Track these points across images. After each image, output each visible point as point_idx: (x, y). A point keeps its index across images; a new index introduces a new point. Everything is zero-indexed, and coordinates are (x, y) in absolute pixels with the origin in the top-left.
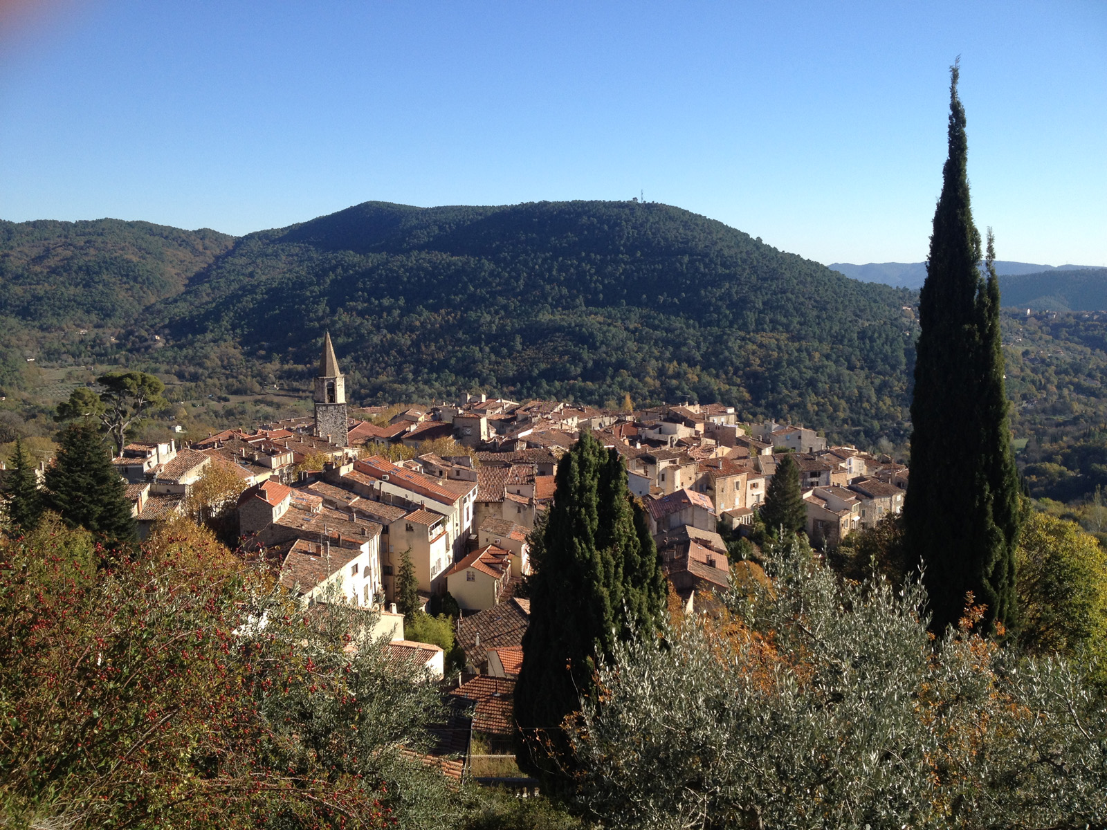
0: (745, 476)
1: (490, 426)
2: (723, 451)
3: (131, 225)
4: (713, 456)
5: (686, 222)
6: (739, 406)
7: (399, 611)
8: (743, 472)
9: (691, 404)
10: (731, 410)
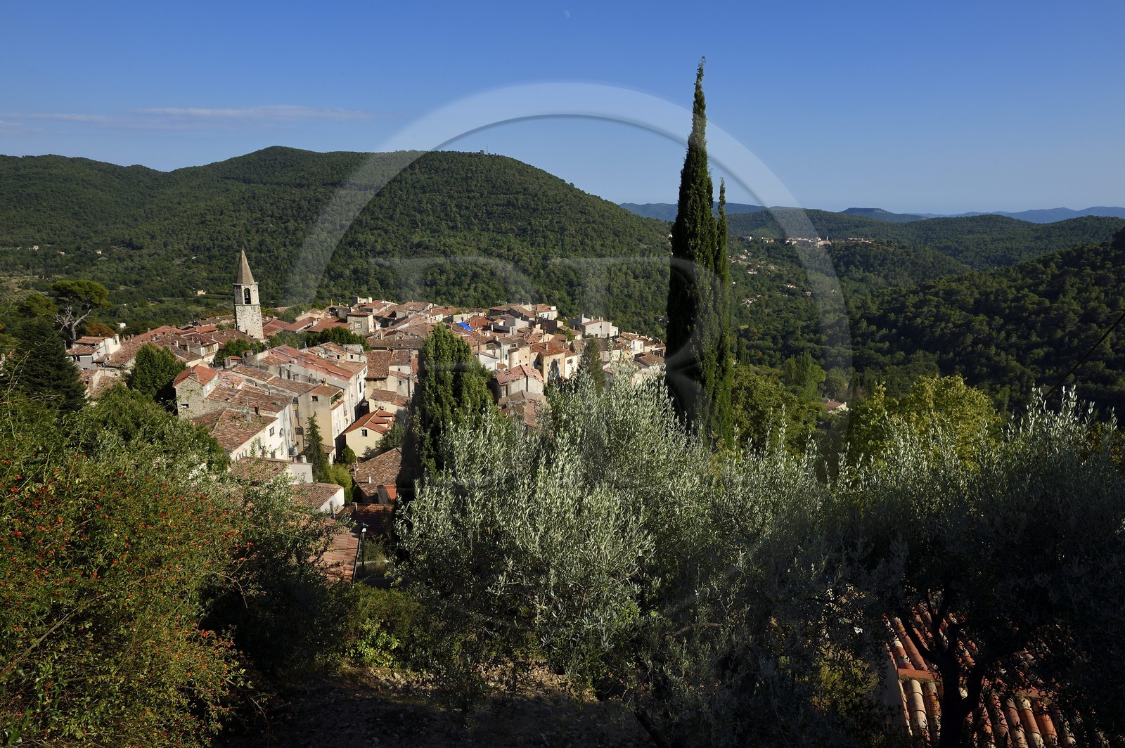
0: (564, 354)
1: (376, 322)
2: (548, 337)
3: (73, 160)
4: (541, 341)
5: (520, 170)
6: (560, 304)
7: (308, 461)
8: (562, 352)
9: (526, 303)
10: (554, 308)
